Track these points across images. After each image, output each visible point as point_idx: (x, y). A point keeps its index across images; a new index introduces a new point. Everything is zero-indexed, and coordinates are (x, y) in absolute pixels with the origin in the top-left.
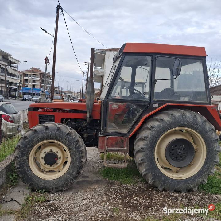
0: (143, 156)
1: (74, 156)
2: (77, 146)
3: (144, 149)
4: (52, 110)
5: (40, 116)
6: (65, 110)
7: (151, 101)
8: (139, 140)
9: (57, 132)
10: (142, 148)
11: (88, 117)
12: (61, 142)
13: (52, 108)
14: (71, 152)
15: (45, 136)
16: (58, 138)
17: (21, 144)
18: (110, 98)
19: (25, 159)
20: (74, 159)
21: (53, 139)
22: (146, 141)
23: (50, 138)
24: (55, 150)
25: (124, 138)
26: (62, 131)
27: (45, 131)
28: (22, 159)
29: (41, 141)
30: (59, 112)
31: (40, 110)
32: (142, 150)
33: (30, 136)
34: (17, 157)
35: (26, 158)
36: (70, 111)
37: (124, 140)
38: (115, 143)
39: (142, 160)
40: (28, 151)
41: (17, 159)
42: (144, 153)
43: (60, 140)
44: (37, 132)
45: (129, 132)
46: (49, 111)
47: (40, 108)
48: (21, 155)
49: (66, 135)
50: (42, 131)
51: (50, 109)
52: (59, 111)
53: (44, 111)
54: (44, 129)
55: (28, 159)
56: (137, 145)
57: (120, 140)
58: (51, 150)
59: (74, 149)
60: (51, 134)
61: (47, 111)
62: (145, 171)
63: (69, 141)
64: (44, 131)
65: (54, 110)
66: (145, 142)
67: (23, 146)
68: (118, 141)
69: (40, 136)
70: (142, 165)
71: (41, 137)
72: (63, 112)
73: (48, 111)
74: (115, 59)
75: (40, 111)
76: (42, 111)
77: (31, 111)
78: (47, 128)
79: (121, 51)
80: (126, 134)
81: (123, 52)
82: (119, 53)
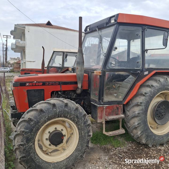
0: (139, 120)
1: (83, 132)
2: (85, 120)
3: (140, 113)
4: (42, 83)
5: (28, 91)
6: (55, 83)
7: (143, 69)
8: (133, 106)
9: (65, 109)
10: (138, 114)
12: (69, 119)
13: (41, 82)
14: (80, 128)
15: (53, 114)
16: (66, 115)
17: (25, 129)
18: (108, 68)
19: (31, 146)
20: (83, 135)
21: (61, 117)
22: (141, 107)
23: (58, 116)
24: (59, 127)
25: (120, 105)
26: (70, 107)
27: (53, 109)
28: (28, 146)
29: (47, 121)
30: (49, 85)
31: (28, 84)
32: (138, 115)
33: (35, 117)
34: (21, 145)
35: (32, 144)
36: (59, 84)
37: (119, 108)
38: (112, 111)
39: (138, 124)
40: (34, 135)
41: (21, 146)
42: (140, 117)
43: (68, 117)
44: (44, 112)
45: (124, 99)
46: (38, 85)
47: (28, 82)
48: (26, 142)
49: (74, 111)
50: (48, 109)
51: (39, 82)
52: (49, 84)
53: (33, 86)
54: (51, 106)
55: (34, 144)
56: (131, 111)
57: (115, 108)
58: (56, 128)
59: (82, 125)
60: (59, 112)
61: (35, 85)
62: (140, 133)
63: (77, 117)
64: (51, 109)
65: (44, 84)
66: (140, 108)
67: (28, 131)
68: (114, 110)
69: (47, 115)
70: (138, 128)
71: (48, 116)
72: (53, 85)
73: (36, 86)
74: (97, 29)
75: (27, 86)
76: (30, 86)
77: (17, 87)
78: (54, 105)
79: (115, 20)
80: (121, 101)
81: (117, 22)
82: (107, 23)
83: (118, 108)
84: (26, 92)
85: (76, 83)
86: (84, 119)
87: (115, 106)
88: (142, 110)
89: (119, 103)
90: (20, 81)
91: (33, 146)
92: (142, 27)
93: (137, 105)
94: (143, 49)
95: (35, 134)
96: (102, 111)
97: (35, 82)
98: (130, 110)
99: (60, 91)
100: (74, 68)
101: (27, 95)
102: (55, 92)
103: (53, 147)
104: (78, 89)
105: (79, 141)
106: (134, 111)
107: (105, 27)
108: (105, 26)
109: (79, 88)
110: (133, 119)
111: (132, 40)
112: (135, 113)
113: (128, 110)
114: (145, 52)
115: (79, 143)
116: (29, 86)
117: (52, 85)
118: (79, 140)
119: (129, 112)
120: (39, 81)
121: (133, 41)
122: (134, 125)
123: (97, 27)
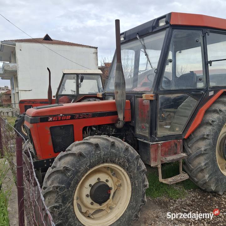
0: (205, 160)
1: (136, 181)
2: (139, 165)
3: (208, 150)
4: (70, 117)
5: (51, 128)
6: (87, 115)
7: (207, 89)
8: (197, 141)
9: (112, 150)
10: (205, 150)
11: (120, 120)
12: (117, 164)
13: (69, 115)
14: (132, 176)
15: (96, 159)
16: (114, 160)
17: (59, 183)
18: (161, 89)
19: (69, 207)
20: (137, 185)
21: (107, 162)
22: (208, 140)
23: (102, 161)
24: (103, 177)
25: (178, 140)
26: (118, 147)
27: (95, 151)
28: (65, 208)
29: (89, 170)
30: (79, 118)
31: (51, 119)
32: (205, 152)
33: (73, 165)
34: (55, 207)
35: (70, 204)
36: (94, 115)
37: (178, 144)
38: (169, 150)
39: (205, 165)
40: (72, 192)
41: (55, 209)
42: (207, 155)
43: (116, 161)
44: (84, 157)
45: (185, 131)
46: (65, 119)
47: (51, 116)
48: (63, 202)
49: (124, 152)
50: (90, 152)
51: (66, 115)
52: (79, 116)
53: (58, 120)
54: (93, 148)
55: (73, 204)
56: (194, 148)
57: (173, 145)
58: (99, 179)
59: (136, 171)
60: (104, 155)
61: (61, 120)
62: (208, 177)
63: (128, 160)
64: (93, 152)
65: (73, 117)
66: (207, 142)
67: (63, 186)
68: (171, 147)
69: (88, 161)
70: (204, 170)
71: (90, 162)
73: (63, 120)
74: (138, 37)
75: (51, 121)
76: (55, 121)
77: (36, 124)
78: (97, 146)
79: (167, 22)
80: (181, 135)
81: (170, 24)
82: (153, 28)
83: (176, 145)
84: (49, 130)
85: (115, 113)
86: (138, 163)
87: (172, 142)
88: (210, 145)
89: (177, 137)
90: (40, 115)
91: (72, 207)
92: (202, 30)
93: (203, 138)
94: (206, 61)
95: (73, 190)
96: (156, 150)
97: (62, 115)
98: (192, 146)
99: (94, 127)
100: (105, 93)
101: (50, 135)
102: (88, 127)
103: (96, 206)
104: (119, 122)
105: (131, 195)
106: (198, 147)
107: (150, 33)
108: (150, 31)
109: (120, 121)
110: (198, 158)
111: (179, 51)
112: (200, 150)
113: (189, 146)
114: (209, 64)
115: (132, 197)
116: (53, 121)
117: (84, 118)
118: (132, 193)
120: (67, 113)
122: (199, 166)
123: (138, 34)
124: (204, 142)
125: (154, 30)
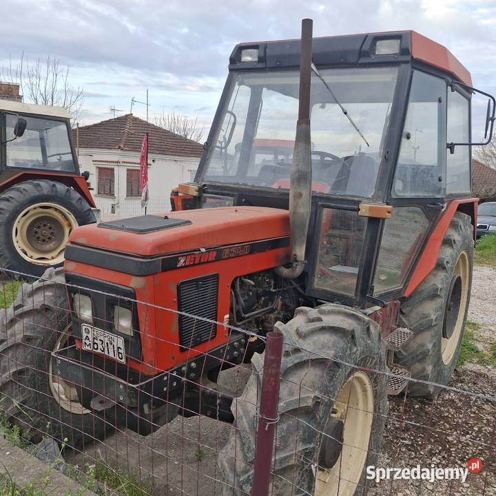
4: (215, 254)
5: (180, 287)
6: (242, 247)
11: (298, 259)
13: (213, 249)
18: (393, 196)
27: (351, 349)
30: (229, 258)
42: (435, 328)
47: (183, 254)
52: (230, 252)
61: (200, 263)
65: (219, 254)
66: (438, 302)
74: (313, 66)
79: (405, 51)
81: (412, 57)
82: (362, 54)
84: (175, 293)
87: (389, 304)
88: (441, 308)
89: (395, 295)
90: (163, 252)
93: (435, 296)
97: (203, 250)
98: (411, 311)
100: (204, 185)
101: (177, 305)
102: (239, 279)
104: (297, 263)
106: (424, 314)
107: (350, 64)
109: (296, 261)
110: (420, 336)
112: (427, 319)
113: (404, 311)
115: (373, 438)
117: (237, 256)
119: (406, 317)
121: (323, 107)
122: (421, 351)
124: (434, 302)
125: (363, 60)
